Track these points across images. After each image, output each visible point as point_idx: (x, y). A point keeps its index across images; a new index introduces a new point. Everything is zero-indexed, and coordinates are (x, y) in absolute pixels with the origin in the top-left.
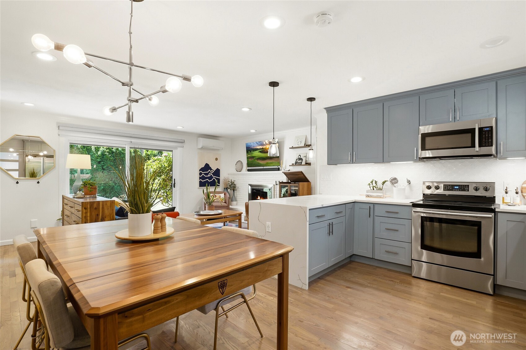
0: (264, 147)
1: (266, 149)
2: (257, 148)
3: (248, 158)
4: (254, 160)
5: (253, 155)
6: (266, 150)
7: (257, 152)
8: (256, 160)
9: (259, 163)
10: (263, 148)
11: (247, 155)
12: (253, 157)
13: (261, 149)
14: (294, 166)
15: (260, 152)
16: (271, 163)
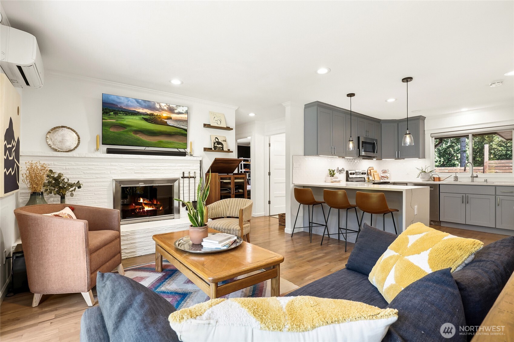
0: (156, 113)
1: (160, 118)
2: (136, 110)
3: (104, 125)
4: (127, 131)
5: (125, 122)
6: (159, 120)
7: (137, 118)
8: (132, 134)
9: (138, 140)
10: (152, 115)
11: (103, 119)
12: (124, 126)
13: (147, 114)
14: (213, 151)
15: (146, 120)
16: (168, 143)
